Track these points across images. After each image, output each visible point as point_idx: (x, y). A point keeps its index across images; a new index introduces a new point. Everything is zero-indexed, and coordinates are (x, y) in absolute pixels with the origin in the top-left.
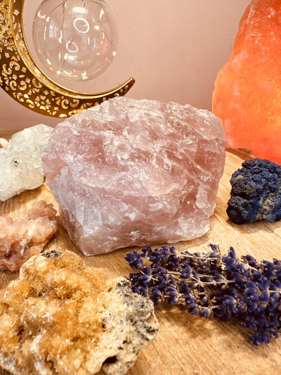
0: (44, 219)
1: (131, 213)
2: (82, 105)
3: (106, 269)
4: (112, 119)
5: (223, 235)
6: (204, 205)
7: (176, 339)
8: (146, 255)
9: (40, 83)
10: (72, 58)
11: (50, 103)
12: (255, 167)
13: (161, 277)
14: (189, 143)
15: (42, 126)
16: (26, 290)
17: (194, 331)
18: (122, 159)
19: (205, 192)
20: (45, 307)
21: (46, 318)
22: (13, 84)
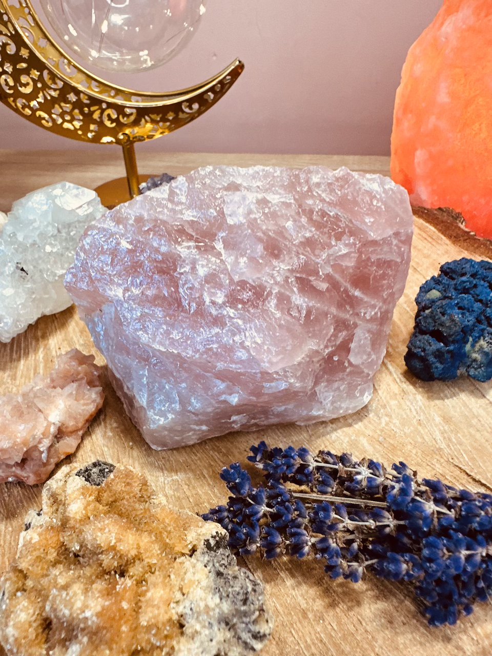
0: (79, 386)
1: (230, 394)
2: (143, 120)
3: (191, 475)
4: (193, 216)
5: (396, 402)
6: (365, 357)
7: (304, 611)
8: (258, 460)
9: (59, 78)
10: (117, 19)
11: (81, 118)
12: (464, 278)
13: (282, 508)
14: (340, 253)
15: (67, 187)
16: (52, 548)
17: (333, 594)
18: (213, 303)
19: (367, 335)
20: (82, 598)
21: (86, 619)
22: (6, 80)
